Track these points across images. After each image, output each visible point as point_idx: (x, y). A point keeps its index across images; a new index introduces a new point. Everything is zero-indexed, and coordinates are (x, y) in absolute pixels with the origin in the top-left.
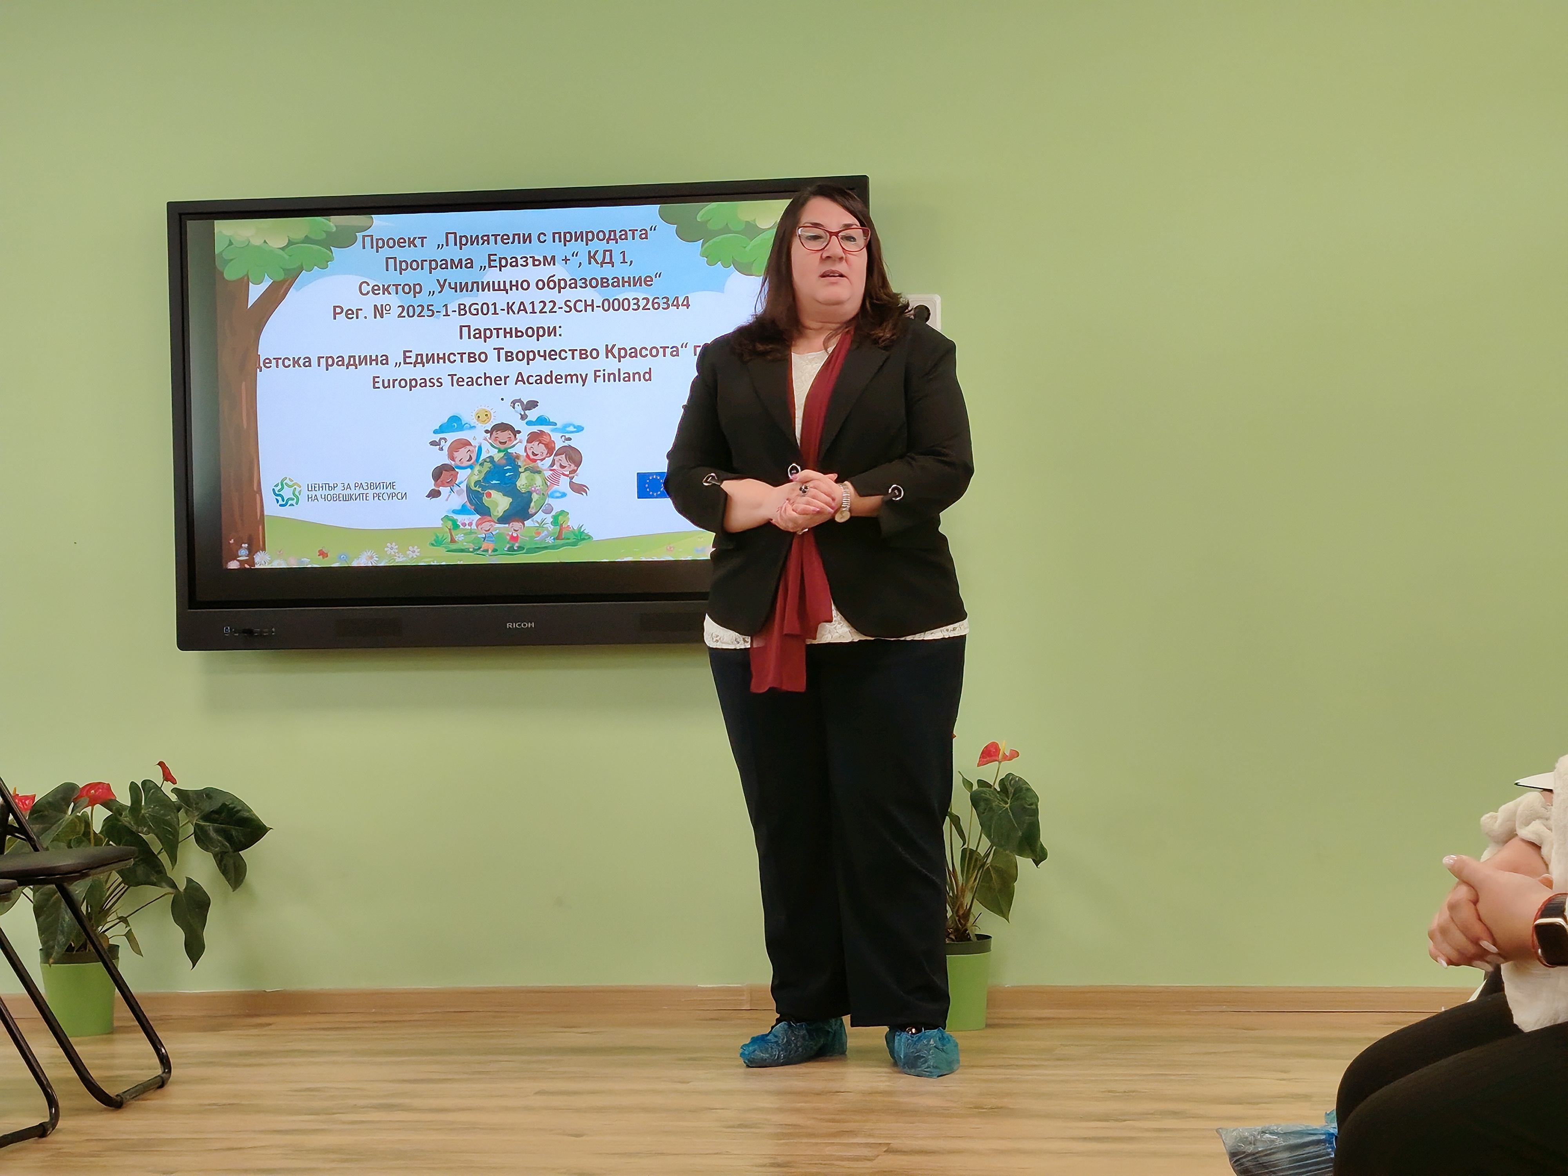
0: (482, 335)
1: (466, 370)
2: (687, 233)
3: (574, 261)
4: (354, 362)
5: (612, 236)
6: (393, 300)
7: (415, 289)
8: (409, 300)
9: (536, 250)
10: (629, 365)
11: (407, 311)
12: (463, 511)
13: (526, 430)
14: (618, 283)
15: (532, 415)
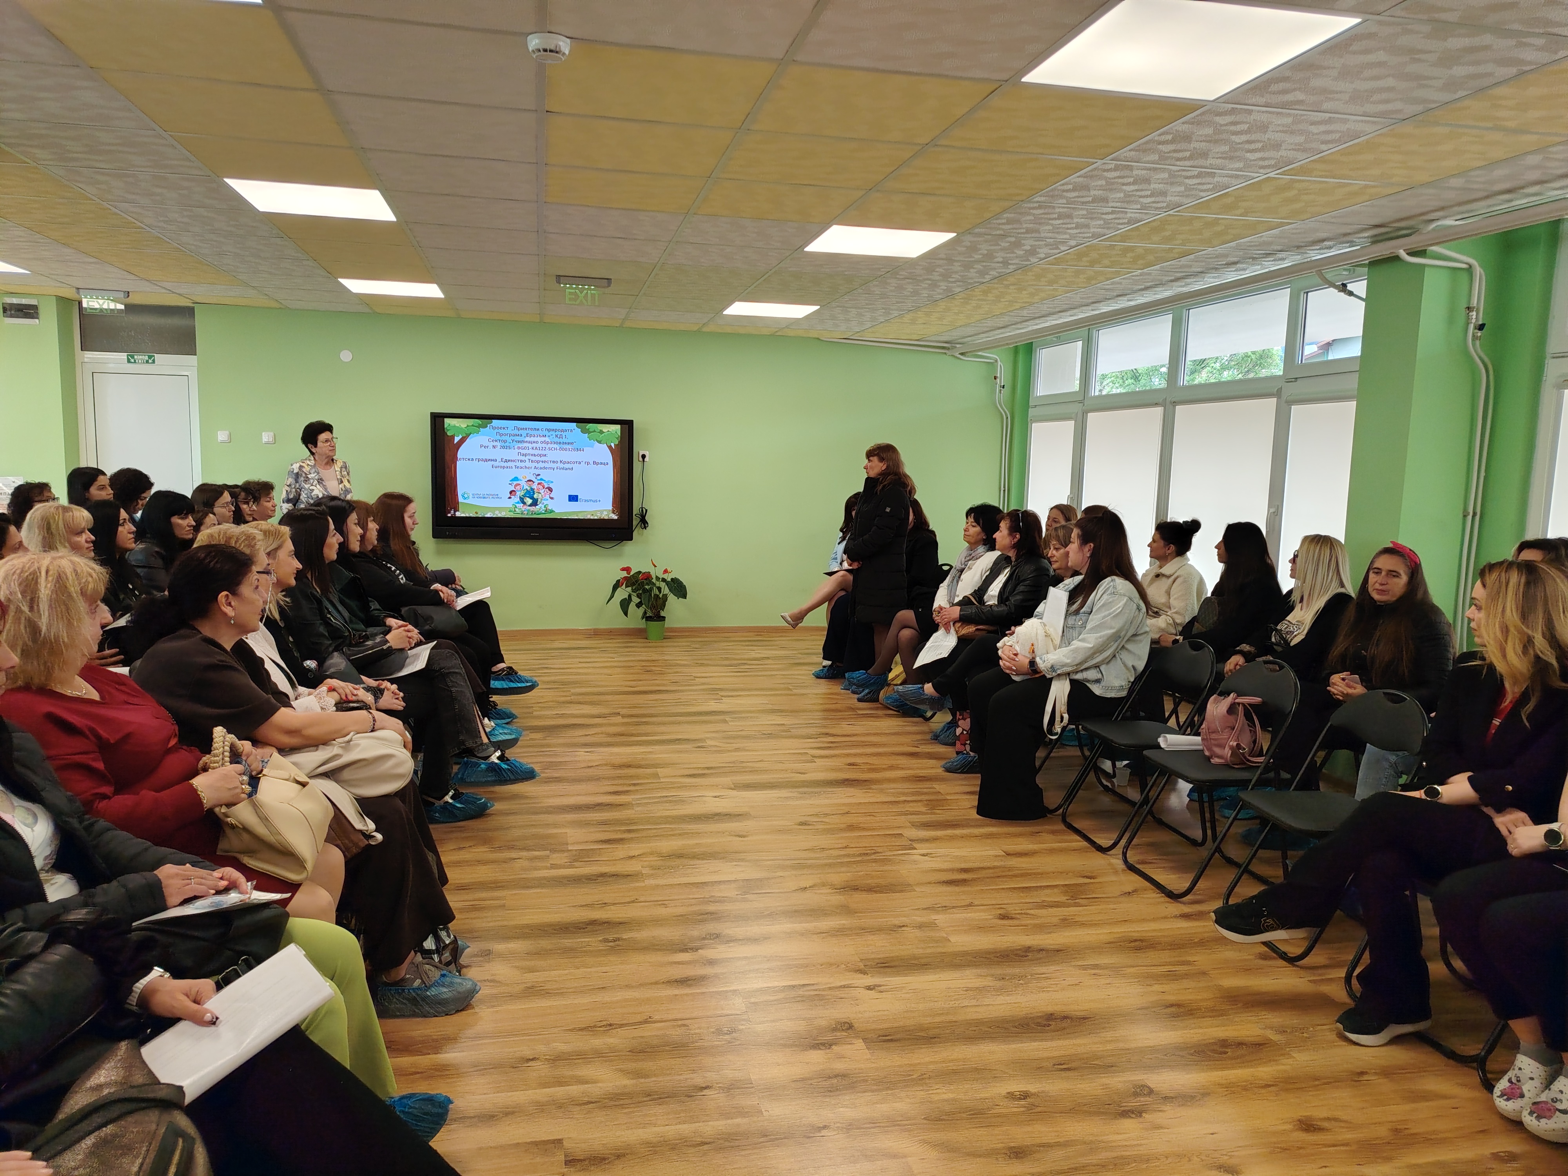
0: (525, 455)
1: (519, 464)
2: (584, 431)
3: (551, 437)
4: (486, 460)
5: (562, 431)
6: (498, 444)
7: (505, 442)
8: (503, 444)
9: (540, 432)
10: (566, 466)
11: (503, 447)
12: (518, 503)
13: (537, 482)
14: (564, 443)
15: (539, 478)
